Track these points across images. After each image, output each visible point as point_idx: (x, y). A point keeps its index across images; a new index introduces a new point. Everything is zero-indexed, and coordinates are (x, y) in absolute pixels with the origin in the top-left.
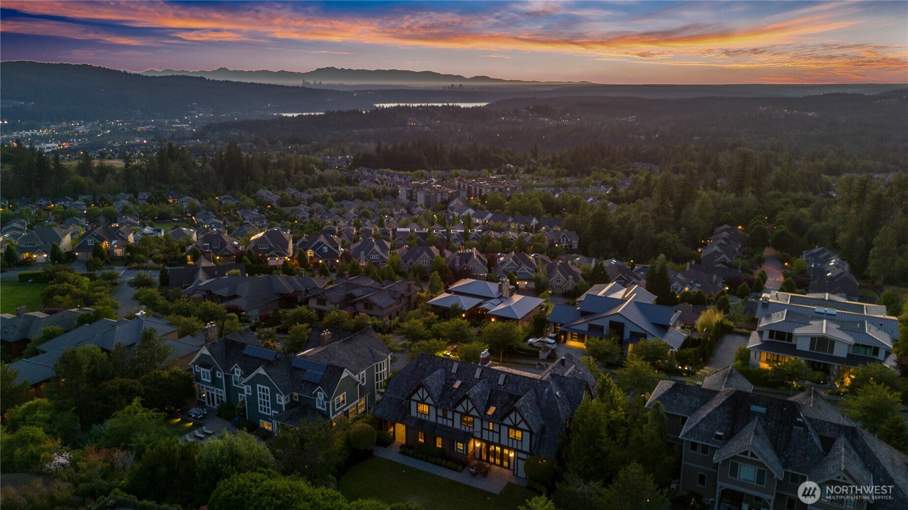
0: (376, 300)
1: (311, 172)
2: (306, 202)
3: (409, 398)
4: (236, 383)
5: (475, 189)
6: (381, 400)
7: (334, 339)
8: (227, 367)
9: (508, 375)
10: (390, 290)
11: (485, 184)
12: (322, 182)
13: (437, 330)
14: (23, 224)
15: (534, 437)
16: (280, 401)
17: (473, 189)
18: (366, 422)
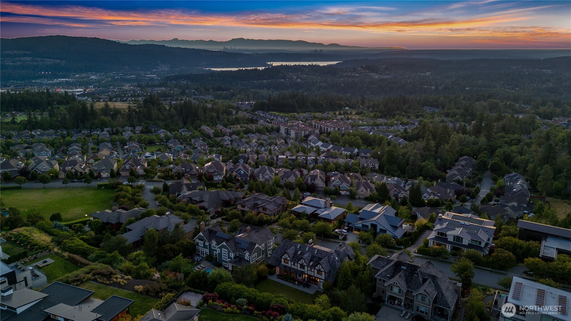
0: (268, 207)
1: (230, 114)
2: (228, 135)
3: (281, 257)
4: (213, 247)
5: (324, 128)
6: (270, 257)
7: (251, 230)
8: (210, 241)
9: (318, 250)
10: (274, 202)
11: (330, 125)
12: (237, 121)
13: (295, 224)
14: (79, 146)
15: (326, 274)
16: (231, 255)
17: (323, 127)
18: (265, 266)
